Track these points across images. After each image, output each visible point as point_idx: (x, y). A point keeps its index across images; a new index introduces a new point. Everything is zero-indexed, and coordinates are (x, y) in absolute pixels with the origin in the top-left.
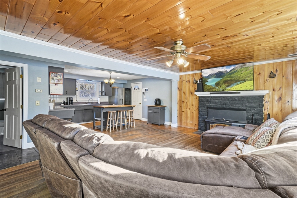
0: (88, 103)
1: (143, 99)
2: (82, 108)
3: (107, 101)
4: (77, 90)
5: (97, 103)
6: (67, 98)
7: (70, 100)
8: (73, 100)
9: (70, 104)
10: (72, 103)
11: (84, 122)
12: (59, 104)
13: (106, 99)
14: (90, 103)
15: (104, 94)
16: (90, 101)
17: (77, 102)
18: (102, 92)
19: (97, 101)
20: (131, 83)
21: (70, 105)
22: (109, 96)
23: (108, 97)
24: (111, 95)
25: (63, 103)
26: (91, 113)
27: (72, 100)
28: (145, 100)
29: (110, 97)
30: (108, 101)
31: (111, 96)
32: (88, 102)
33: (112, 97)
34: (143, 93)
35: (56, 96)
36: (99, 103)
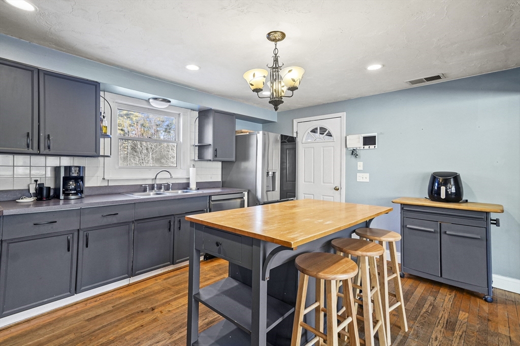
0: (152, 187)
1: (351, 173)
2: (124, 215)
3: (218, 178)
4: (105, 136)
5: (186, 186)
6: (57, 170)
7: (67, 179)
8: (86, 179)
9: (67, 194)
10: (79, 191)
11: (132, 274)
12: (11, 197)
13: (214, 172)
14: (160, 187)
15: (209, 153)
16: (161, 179)
17: (108, 187)
18: (201, 148)
19: (185, 181)
20: (295, 121)
21: (67, 199)
22: (223, 162)
23: (220, 163)
24: (234, 159)
25: (32, 191)
26: (166, 230)
27: (80, 179)
28: (363, 178)
29: (226, 165)
30: (220, 180)
31: (231, 162)
32: (150, 182)
33: (235, 165)
34: (354, 153)
35: (11, 157)
36: (193, 186)
